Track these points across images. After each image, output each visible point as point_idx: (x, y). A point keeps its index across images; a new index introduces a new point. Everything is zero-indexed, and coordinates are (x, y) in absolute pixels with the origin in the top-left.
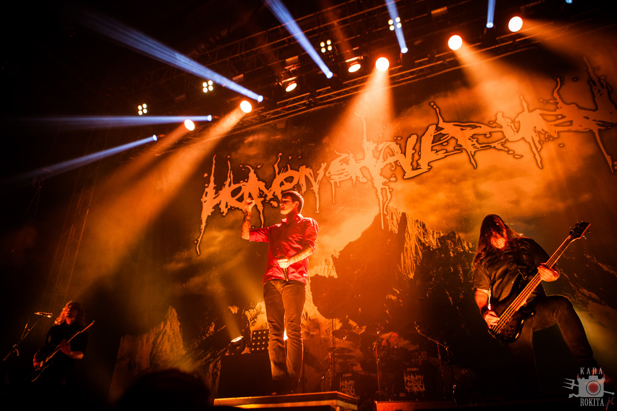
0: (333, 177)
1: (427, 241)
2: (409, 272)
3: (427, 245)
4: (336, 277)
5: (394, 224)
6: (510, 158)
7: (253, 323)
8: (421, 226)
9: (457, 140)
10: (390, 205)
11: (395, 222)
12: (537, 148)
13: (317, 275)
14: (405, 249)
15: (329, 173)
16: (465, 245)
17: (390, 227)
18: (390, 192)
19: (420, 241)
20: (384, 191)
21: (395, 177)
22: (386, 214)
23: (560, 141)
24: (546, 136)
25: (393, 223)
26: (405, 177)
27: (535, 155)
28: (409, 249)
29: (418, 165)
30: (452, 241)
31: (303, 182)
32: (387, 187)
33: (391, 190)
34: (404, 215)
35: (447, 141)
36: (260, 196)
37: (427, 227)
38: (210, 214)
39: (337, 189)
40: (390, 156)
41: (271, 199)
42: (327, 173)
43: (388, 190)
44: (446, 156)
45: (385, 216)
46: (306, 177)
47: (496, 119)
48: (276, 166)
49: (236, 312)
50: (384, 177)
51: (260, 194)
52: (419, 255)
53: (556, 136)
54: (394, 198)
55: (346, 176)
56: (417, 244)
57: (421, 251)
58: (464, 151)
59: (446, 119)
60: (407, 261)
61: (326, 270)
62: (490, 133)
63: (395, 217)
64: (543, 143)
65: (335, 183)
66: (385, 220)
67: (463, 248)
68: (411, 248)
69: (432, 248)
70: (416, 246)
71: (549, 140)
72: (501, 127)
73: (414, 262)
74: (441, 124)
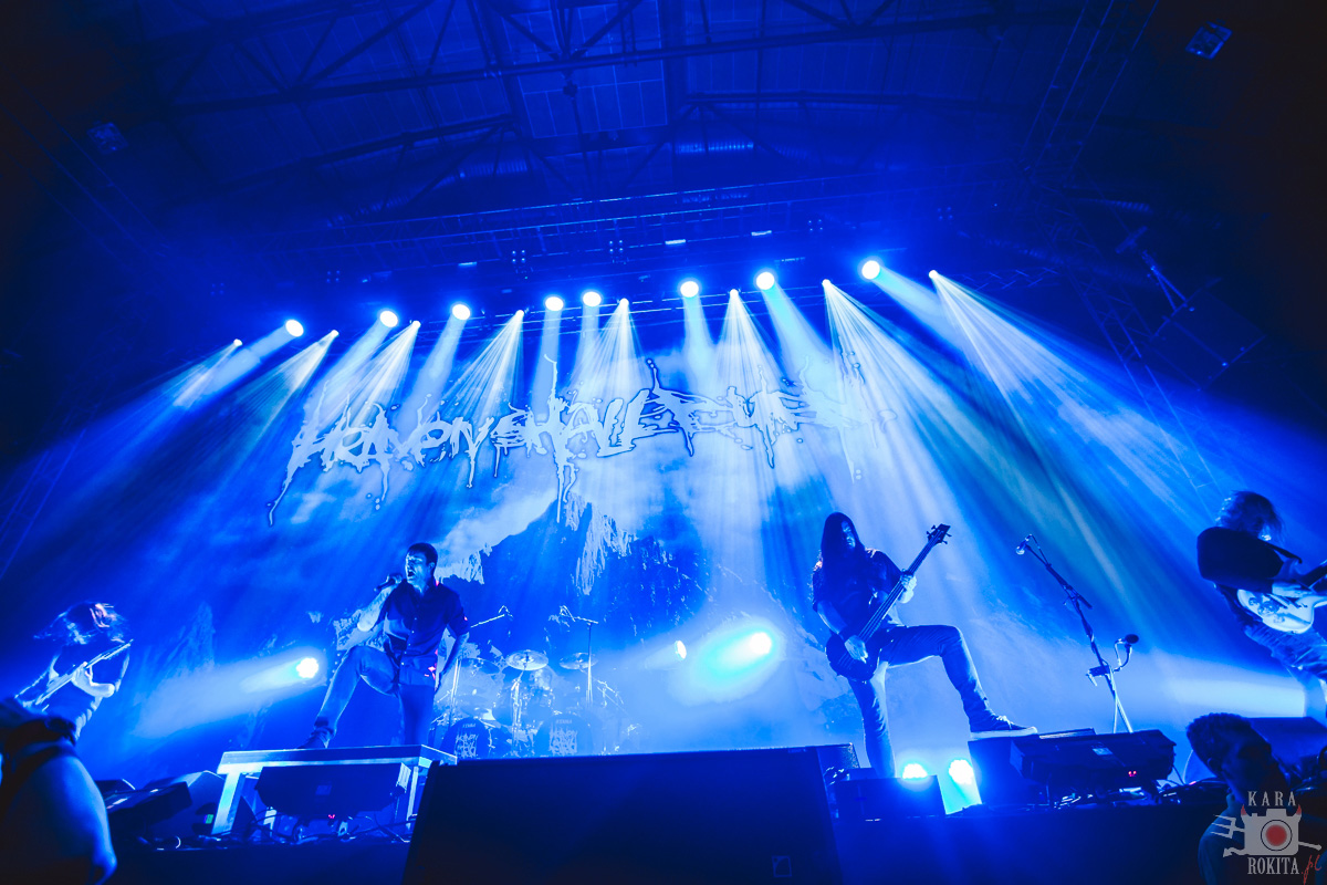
0: (499, 440)
1: (615, 545)
2: (585, 586)
3: (614, 550)
4: (482, 582)
5: (575, 517)
6: (737, 447)
7: (342, 640)
8: (609, 523)
9: (674, 415)
10: (573, 490)
11: (576, 514)
12: (770, 441)
13: (454, 577)
14: (584, 553)
15: (496, 433)
16: (664, 556)
17: (568, 520)
19: (605, 544)
20: (568, 469)
21: (585, 452)
22: (566, 502)
23: (798, 435)
24: (784, 427)
25: (573, 516)
26: (598, 455)
27: (767, 449)
28: (589, 553)
29: (618, 440)
30: (648, 549)
31: (455, 439)
32: (572, 465)
33: (577, 469)
34: (589, 505)
35: (660, 415)
36: (389, 451)
37: (617, 526)
38: (302, 466)
39: (504, 458)
40: (584, 423)
41: (404, 458)
42: (492, 433)
43: (573, 470)
44: (656, 434)
45: (563, 503)
46: (462, 435)
47: (727, 395)
48: (419, 411)
49: (318, 620)
50: (571, 451)
51: (389, 448)
52: (601, 564)
53: (795, 427)
54: (578, 483)
55: (519, 441)
56: (601, 548)
57: (606, 558)
58: (680, 431)
59: (665, 384)
60: (584, 571)
61: (470, 570)
62: (717, 412)
63: (576, 508)
64: (778, 435)
65: (502, 449)
66: (563, 511)
67: (661, 559)
68: (592, 553)
69: (620, 556)
70: (599, 551)
71: (786, 432)
73: (593, 572)
74: (657, 391)
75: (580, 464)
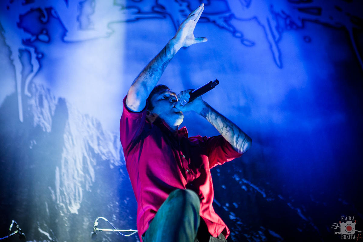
1: (105, 151)
2: (70, 203)
3: (104, 158)
5: (45, 114)
6: (237, 42)
8: (93, 124)
10: (39, 81)
11: (46, 112)
12: (274, 37)
14: (63, 161)
17: (36, 119)
18: (38, 59)
19: (91, 149)
21: (47, 34)
22: (29, 95)
24: (288, 21)
25: (42, 113)
26: (66, 39)
27: (271, 46)
28: (71, 162)
29: (90, 22)
32: (32, 50)
33: (40, 56)
34: (62, 102)
43: (34, 55)
44: (138, 19)
50: (26, 30)
52: (89, 174)
53: (299, 24)
56: (86, 155)
57: (94, 167)
58: (167, 17)
60: (66, 183)
63: (45, 103)
64: (283, 31)
68: (75, 161)
69: (113, 164)
70: (84, 158)
71: (292, 28)
73: (79, 185)
75: (43, 48)
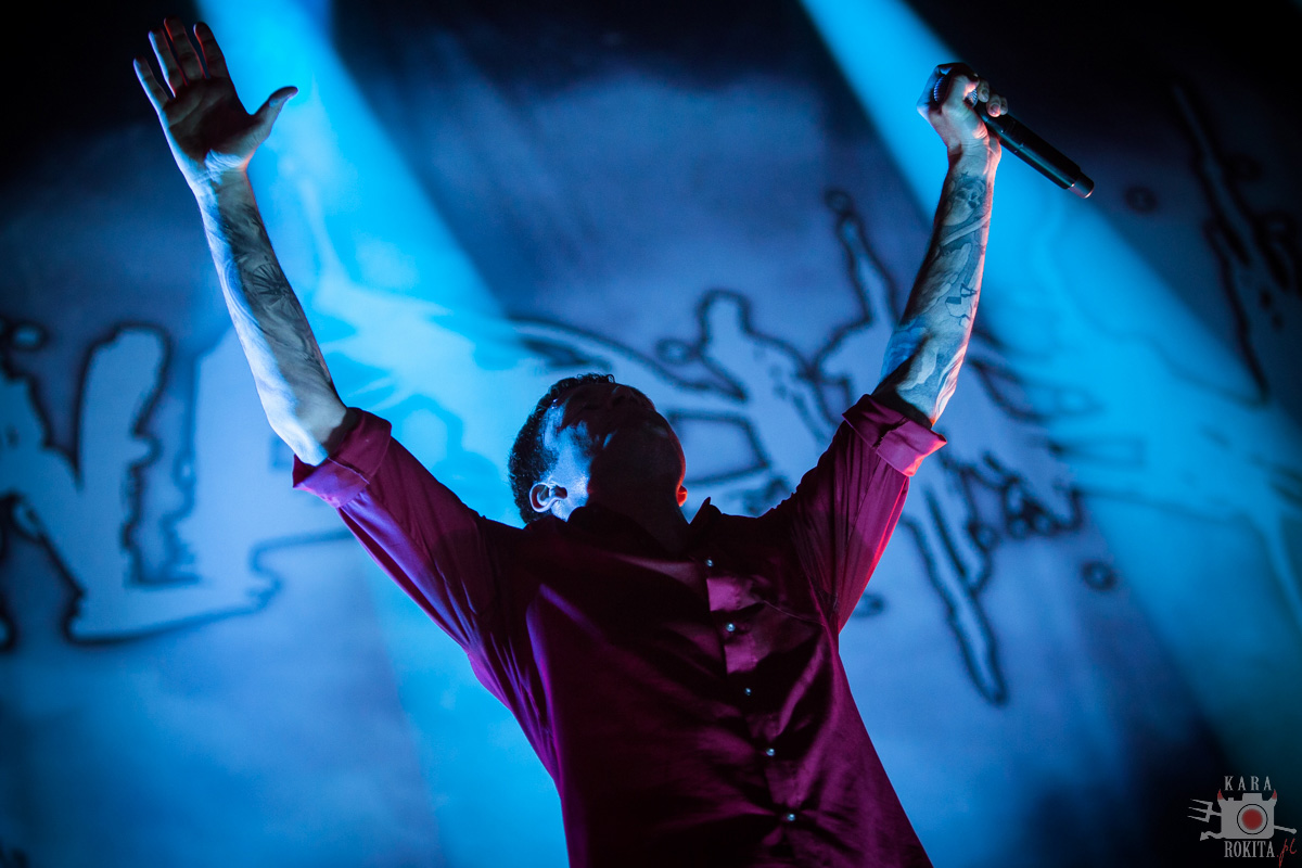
12: (960, 569)
21: (2, 613)
23: (1086, 547)
24: (1015, 501)
26: (82, 627)
27: (951, 611)
29: (176, 548)
47: (704, 339)
53: (1063, 511)
64: (996, 539)
71: (1032, 527)
72: (738, 393)
